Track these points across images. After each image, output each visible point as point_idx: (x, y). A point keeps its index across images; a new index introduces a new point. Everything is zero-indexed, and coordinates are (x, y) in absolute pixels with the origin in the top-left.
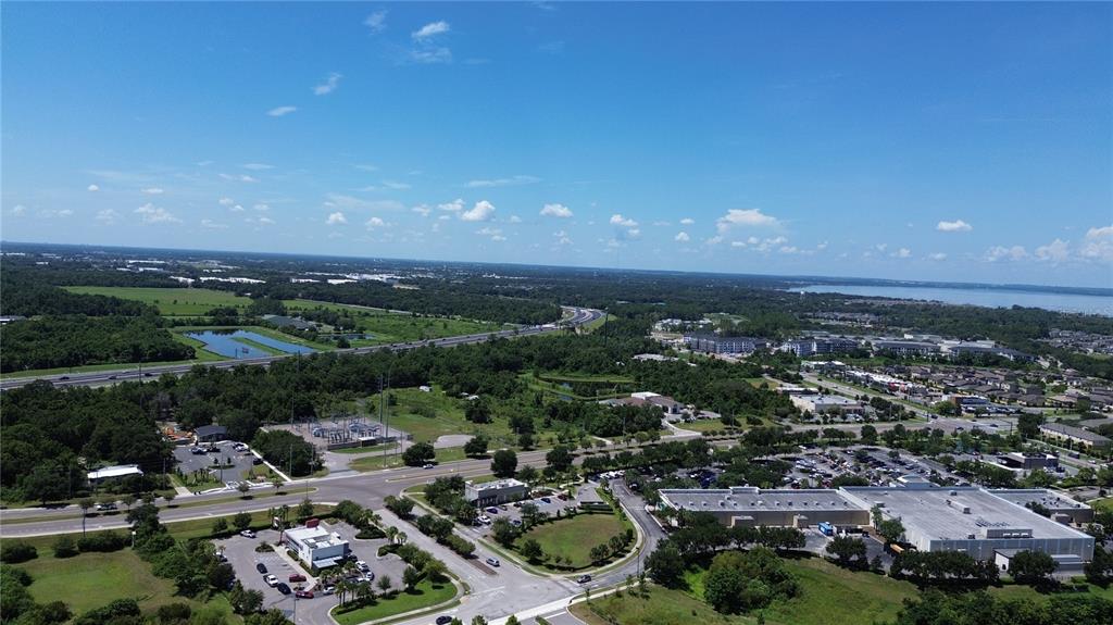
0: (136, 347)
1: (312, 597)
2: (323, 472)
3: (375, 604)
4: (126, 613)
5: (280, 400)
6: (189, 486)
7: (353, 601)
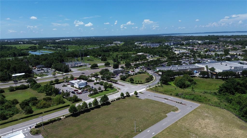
0: (14, 53)
1: (81, 94)
2: (72, 72)
3: (98, 93)
4: (34, 100)
6: (39, 76)
7: (93, 93)
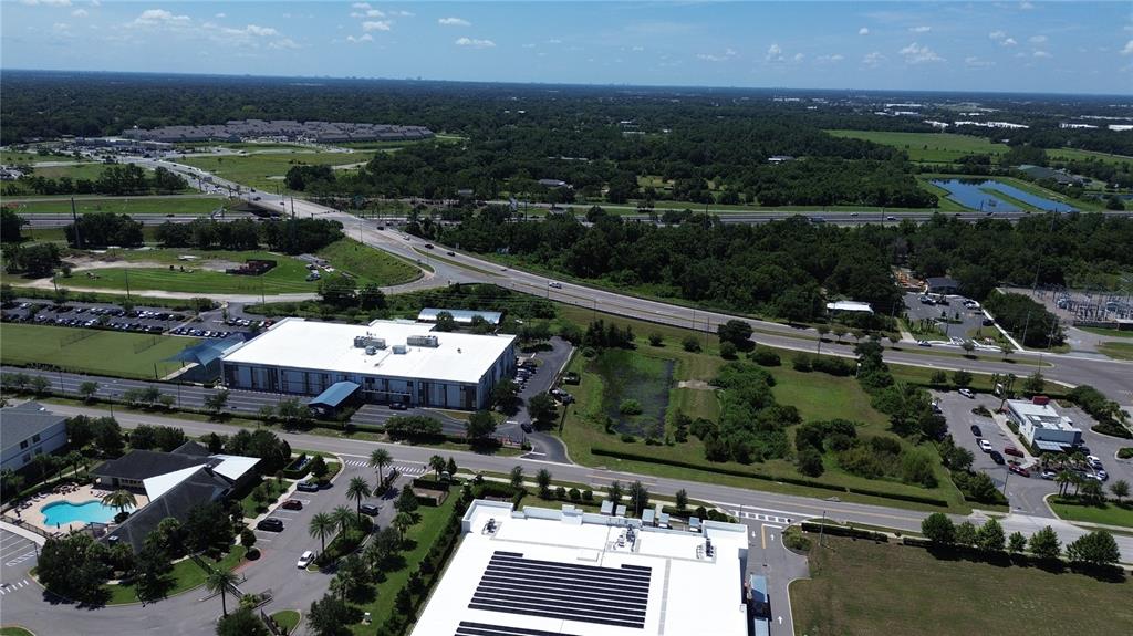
0: (882, 191)
1: (1028, 476)
2: (1063, 348)
5: (1024, 262)
6: (914, 333)
7: (1076, 496)
